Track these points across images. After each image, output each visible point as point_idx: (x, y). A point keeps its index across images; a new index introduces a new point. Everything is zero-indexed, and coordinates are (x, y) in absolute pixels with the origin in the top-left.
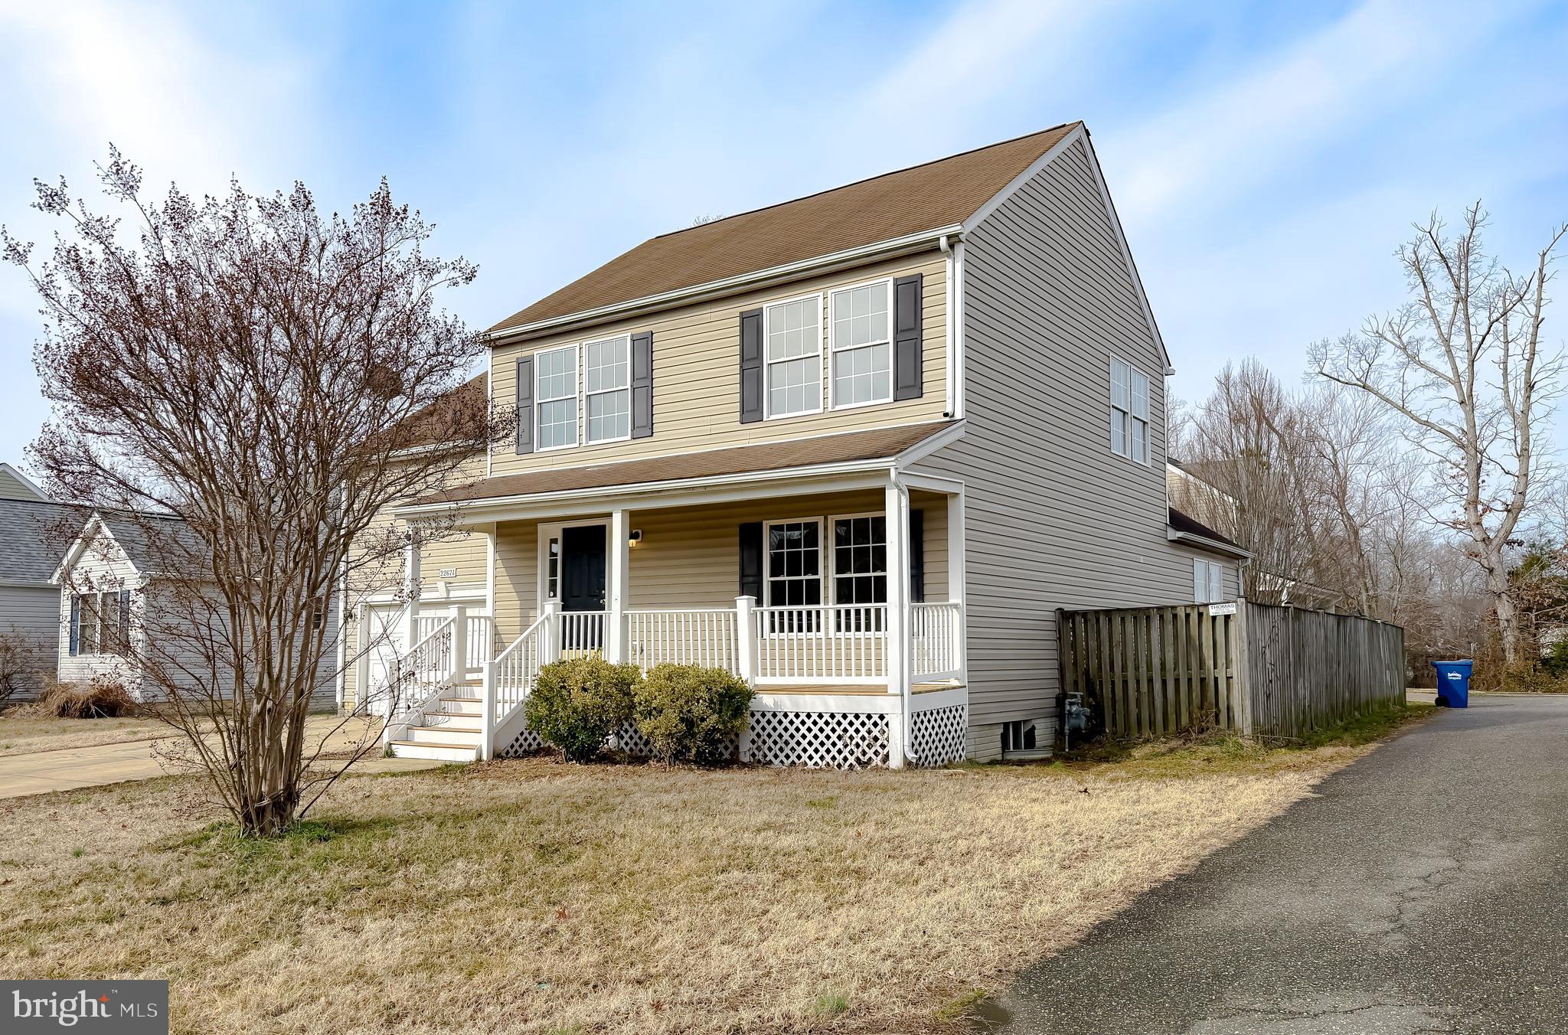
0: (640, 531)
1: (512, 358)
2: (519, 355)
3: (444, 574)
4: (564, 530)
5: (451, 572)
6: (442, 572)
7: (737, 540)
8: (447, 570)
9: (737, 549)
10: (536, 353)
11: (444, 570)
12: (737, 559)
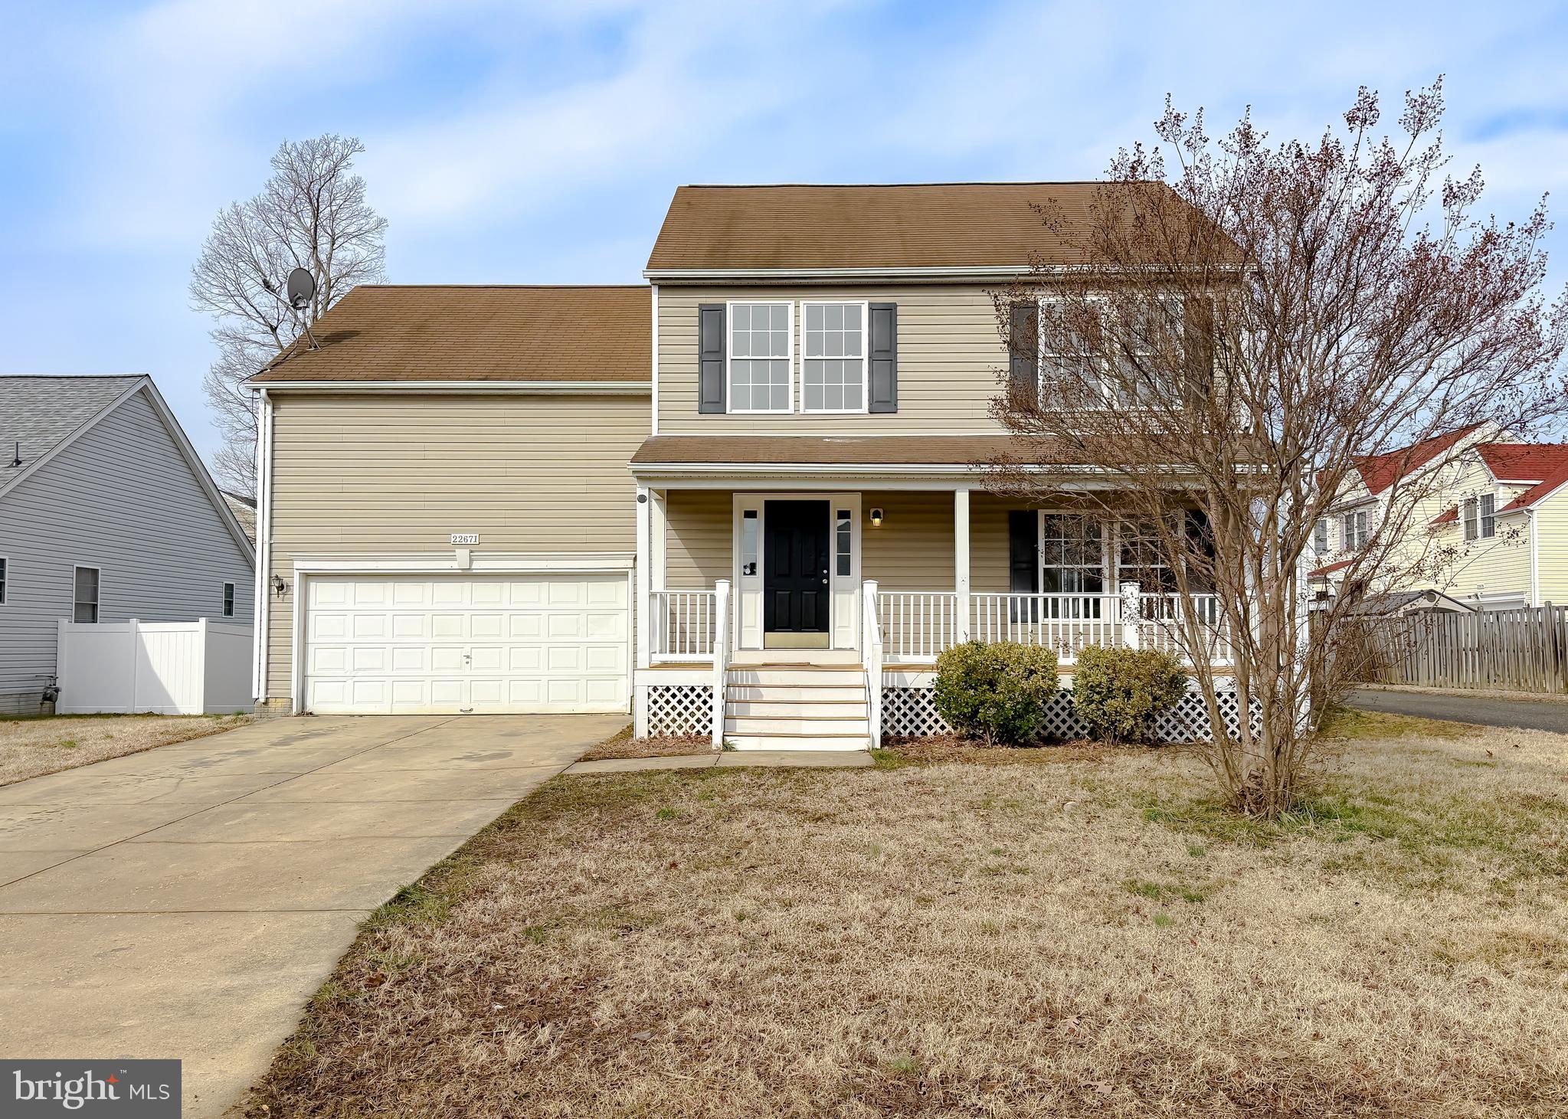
0: (881, 511)
1: (695, 303)
2: (703, 301)
3: (458, 539)
4: (767, 502)
5: (472, 538)
6: (456, 537)
7: (1006, 526)
8: (463, 535)
9: (1006, 535)
10: (728, 303)
11: (458, 535)
12: (1007, 545)
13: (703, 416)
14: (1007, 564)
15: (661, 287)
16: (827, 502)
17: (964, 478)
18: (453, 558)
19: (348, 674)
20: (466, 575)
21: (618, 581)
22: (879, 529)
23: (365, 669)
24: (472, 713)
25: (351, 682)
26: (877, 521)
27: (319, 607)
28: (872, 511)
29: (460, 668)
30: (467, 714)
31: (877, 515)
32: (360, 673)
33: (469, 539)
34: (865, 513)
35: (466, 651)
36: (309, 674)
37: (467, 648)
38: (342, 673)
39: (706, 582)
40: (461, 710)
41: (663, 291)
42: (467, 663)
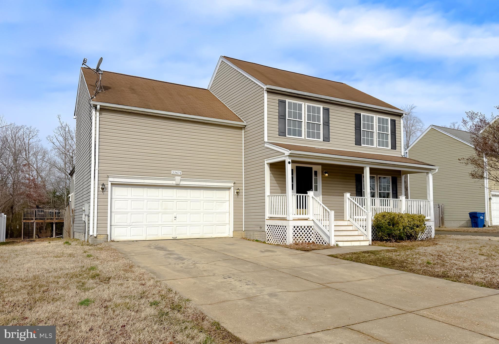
0: (328, 171)
1: (277, 99)
2: (279, 98)
3: (174, 173)
4: (297, 167)
5: (179, 172)
6: (173, 172)
7: (355, 178)
8: (176, 171)
9: (355, 181)
10: (287, 100)
11: (174, 171)
12: (355, 184)
13: (280, 137)
14: (355, 189)
15: (268, 92)
16: (312, 168)
17: (368, 163)
18: (174, 180)
19: (128, 224)
20: (177, 187)
21: (226, 191)
22: (327, 177)
23: (135, 222)
24: (177, 238)
25: (130, 227)
26: (327, 175)
27: (116, 197)
28: (324, 171)
29: (172, 222)
30: (175, 239)
31: (326, 173)
32: (134, 224)
33: (178, 173)
34: (322, 172)
35: (175, 215)
36: (112, 225)
37: (175, 213)
38: (126, 224)
39: (281, 192)
40: (173, 238)
41: (269, 93)
42: (175, 220)
